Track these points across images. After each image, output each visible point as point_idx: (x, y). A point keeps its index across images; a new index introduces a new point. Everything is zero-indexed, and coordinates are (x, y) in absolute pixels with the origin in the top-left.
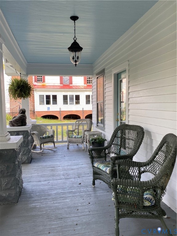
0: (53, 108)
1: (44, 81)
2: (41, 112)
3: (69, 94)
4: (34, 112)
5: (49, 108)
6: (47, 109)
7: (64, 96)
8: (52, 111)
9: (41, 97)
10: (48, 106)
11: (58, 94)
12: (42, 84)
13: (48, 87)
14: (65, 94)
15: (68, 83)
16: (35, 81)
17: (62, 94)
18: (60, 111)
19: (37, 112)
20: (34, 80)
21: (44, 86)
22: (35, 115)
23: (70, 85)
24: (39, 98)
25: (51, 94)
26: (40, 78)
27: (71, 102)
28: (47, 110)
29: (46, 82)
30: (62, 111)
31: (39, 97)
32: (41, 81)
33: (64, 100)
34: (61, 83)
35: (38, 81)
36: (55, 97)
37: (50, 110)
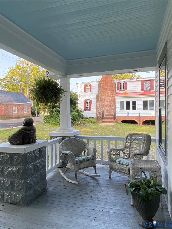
0: (132, 114)
1: (126, 89)
2: (121, 117)
3: (149, 99)
4: (115, 117)
5: (129, 113)
6: (126, 114)
7: (143, 101)
8: (132, 117)
9: (122, 103)
10: (128, 111)
11: (138, 100)
12: (124, 91)
13: (129, 94)
14: (145, 99)
15: (149, 89)
16: (118, 90)
17: (142, 100)
18: (139, 116)
19: (117, 117)
20: (116, 88)
21: (125, 94)
22: (116, 119)
23: (152, 91)
24: (119, 105)
25: (131, 100)
26: (123, 86)
27: (151, 108)
28: (126, 116)
29: (127, 90)
30: (141, 116)
31: (119, 103)
32: (123, 89)
33: (143, 106)
34: (142, 89)
35: (120, 89)
36: (134, 103)
37: (130, 116)
